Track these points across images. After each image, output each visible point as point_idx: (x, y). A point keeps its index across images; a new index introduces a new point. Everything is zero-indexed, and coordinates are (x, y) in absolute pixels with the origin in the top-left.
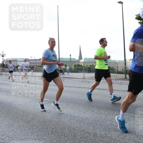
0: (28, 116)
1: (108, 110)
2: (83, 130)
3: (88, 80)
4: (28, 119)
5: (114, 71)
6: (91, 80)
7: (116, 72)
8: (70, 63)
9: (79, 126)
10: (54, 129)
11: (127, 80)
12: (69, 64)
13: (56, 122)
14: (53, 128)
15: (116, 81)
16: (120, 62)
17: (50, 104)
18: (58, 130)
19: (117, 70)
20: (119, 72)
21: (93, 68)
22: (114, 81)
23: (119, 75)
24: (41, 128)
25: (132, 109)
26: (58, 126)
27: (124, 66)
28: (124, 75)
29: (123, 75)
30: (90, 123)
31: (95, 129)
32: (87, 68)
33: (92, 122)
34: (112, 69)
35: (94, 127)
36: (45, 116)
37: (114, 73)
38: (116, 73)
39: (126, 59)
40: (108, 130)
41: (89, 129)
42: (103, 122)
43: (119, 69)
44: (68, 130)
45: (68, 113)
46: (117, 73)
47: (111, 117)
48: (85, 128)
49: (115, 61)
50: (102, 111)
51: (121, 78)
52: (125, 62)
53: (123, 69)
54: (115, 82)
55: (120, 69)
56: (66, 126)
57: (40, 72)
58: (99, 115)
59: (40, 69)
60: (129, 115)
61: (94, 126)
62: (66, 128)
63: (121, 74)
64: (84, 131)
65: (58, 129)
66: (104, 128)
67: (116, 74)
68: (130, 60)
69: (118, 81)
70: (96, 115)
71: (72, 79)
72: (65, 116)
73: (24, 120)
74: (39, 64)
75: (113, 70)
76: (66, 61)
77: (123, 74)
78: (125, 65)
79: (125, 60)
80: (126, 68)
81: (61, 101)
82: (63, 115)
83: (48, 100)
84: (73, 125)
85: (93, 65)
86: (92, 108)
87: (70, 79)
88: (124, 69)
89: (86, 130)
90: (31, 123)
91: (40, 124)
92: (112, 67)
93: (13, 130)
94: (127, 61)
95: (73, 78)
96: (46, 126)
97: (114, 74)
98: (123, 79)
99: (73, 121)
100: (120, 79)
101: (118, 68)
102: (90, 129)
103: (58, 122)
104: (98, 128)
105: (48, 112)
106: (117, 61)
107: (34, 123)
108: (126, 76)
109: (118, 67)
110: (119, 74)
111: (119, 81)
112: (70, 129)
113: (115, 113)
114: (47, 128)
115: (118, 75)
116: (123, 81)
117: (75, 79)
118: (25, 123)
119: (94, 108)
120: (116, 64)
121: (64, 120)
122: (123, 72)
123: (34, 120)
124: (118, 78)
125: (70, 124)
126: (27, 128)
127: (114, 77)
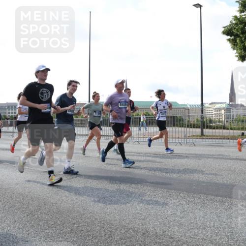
1: (169, 190)
2: (125, 226)
3: (137, 138)
5: (183, 124)
6: (142, 139)
7: (185, 125)
9: (118, 219)
10: (76, 225)
11: (204, 138)
13: (80, 212)
14: (74, 224)
15: (185, 140)
16: (194, 107)
17: (70, 182)
18: (81, 226)
19: (189, 121)
22: (183, 139)
23: (191, 130)
24: (53, 223)
25: (210, 187)
27: (200, 114)
28: (200, 130)
29: (198, 131)
32: (137, 118)
33: (141, 210)
34: (180, 120)
35: (143, 219)
36: (61, 203)
37: (182, 126)
38: (185, 127)
39: (204, 102)
41: (135, 223)
46: (188, 126)
47: (173, 201)
48: (128, 222)
49: (186, 105)
50: (159, 191)
51: (195, 134)
52: (202, 108)
53: (197, 120)
54: (183, 142)
55: (192, 121)
56: (96, 219)
60: (205, 197)
61: (145, 217)
62: (96, 222)
67: (185, 129)
68: (211, 104)
69: (188, 140)
75: (181, 122)
77: (197, 127)
78: (202, 113)
79: (202, 103)
85: (147, 113)
86: (142, 186)
88: (200, 119)
89: (130, 226)
90: (36, 216)
91: (51, 217)
92: (180, 117)
94: (206, 105)
97: (183, 128)
98: (197, 137)
99: (108, 211)
100: (193, 137)
101: (189, 118)
103: (82, 212)
104: (151, 221)
106: (189, 106)
108: (202, 132)
109: (189, 116)
110: (191, 127)
111: (191, 141)
115: (189, 129)
116: (197, 140)
118: (25, 215)
120: (187, 111)
121: (93, 208)
122: (197, 125)
123: (40, 209)
124: (188, 135)
125: (103, 215)
126: (28, 224)
127: (183, 134)
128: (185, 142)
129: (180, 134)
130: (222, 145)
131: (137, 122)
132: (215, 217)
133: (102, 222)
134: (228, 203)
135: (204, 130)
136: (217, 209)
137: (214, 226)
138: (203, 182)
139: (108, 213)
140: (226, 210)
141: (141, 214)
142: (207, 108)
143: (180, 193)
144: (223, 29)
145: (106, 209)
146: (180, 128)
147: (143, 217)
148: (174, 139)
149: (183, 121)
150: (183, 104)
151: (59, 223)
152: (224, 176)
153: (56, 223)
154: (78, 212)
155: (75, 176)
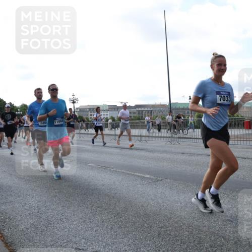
0: (118, 204)
2: (215, 233)
4: (118, 209)
8: (190, 112)
9: (207, 225)
10: (163, 229)
12: (188, 113)
13: (167, 216)
14: (162, 227)
17: (156, 185)
21: (232, 119)
24: (140, 226)
26: (169, 224)
30: (227, 220)
36: (147, 206)
41: (226, 231)
44: (188, 232)
45: (187, 200)
56: (184, 224)
57: (137, 128)
59: (137, 123)
62: (184, 227)
65: (170, 228)
71: (193, 140)
72: (182, 207)
73: (110, 212)
74: (135, 115)
76: (184, 109)
81: (176, 180)
82: (179, 204)
83: (152, 177)
84: (196, 223)
87: (191, 140)
89: (221, 233)
90: (123, 217)
91: (138, 219)
93: (92, 228)
95: (196, 138)
96: (148, 222)
99: (196, 216)
105: (152, 199)
107: (127, 218)
112: (191, 230)
114: (151, 227)
117: (200, 140)
118: (113, 216)
119: (235, 193)
121: (180, 213)
123: (127, 212)
126: (116, 225)
133: (191, 228)
139: (196, 219)
141: (231, 221)
145: (194, 214)
151: (146, 225)
153: (143, 225)
154: (166, 216)
155: (160, 179)
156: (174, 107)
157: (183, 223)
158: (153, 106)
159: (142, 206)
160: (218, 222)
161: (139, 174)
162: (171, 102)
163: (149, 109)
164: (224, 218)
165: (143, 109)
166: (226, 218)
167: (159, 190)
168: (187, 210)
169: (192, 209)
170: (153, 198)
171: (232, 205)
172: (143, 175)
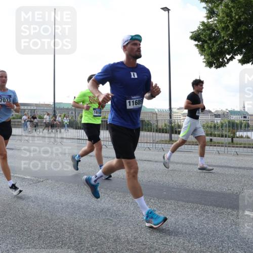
3: (105, 142)
7: (154, 129)
8: (74, 113)
9: (87, 225)
10: (43, 232)
11: (172, 143)
12: (72, 113)
13: (48, 218)
14: (42, 230)
15: (154, 144)
16: (161, 111)
17: (37, 186)
18: (50, 232)
19: (157, 126)
20: (160, 129)
22: (151, 144)
23: (160, 134)
24: (19, 229)
25: (181, 193)
26: (49, 226)
27: (169, 118)
28: (169, 135)
29: (167, 135)
30: (108, 219)
31: (116, 230)
33: (111, 216)
34: (148, 125)
35: (114, 225)
36: (27, 208)
37: (151, 131)
38: (154, 131)
39: (172, 107)
40: (140, 231)
42: (131, 216)
43: (159, 124)
44: (69, 233)
45: (68, 201)
46: (157, 131)
48: (98, 228)
49: (154, 109)
50: (129, 197)
51: (163, 139)
52: (171, 113)
53: (166, 125)
54: (151, 146)
55: (161, 125)
58: (124, 205)
60: (176, 204)
62: (65, 229)
63: (163, 132)
64: (98, 233)
65: (51, 230)
66: (132, 226)
67: (154, 133)
68: (178, 109)
69: (157, 144)
70: (119, 205)
72: (63, 208)
75: (150, 127)
76: (68, 109)
77: (166, 132)
78: (171, 118)
79: (170, 108)
80: (171, 123)
82: (60, 205)
83: (32, 178)
84: (77, 224)
86: (112, 191)
88: (168, 124)
89: (101, 232)
91: (17, 223)
92: (148, 121)
94: (174, 110)
96: (28, 225)
97: (151, 133)
98: (165, 142)
100: (162, 142)
101: (157, 123)
102: (108, 230)
103: (50, 218)
104: (122, 228)
105: (32, 201)
106: (157, 111)
107: (5, 222)
108: (171, 137)
109: (157, 121)
110: (160, 132)
111: (160, 146)
112: (72, 231)
113: (152, 200)
114: (31, 231)
115: (157, 134)
116: (166, 145)
117: (83, 141)
119: (115, 192)
120: (155, 115)
121: (61, 214)
122: (166, 130)
123: (5, 215)
124: (157, 140)
125: (72, 221)
127: (151, 139)
128: (154, 147)
129: (149, 139)
130: (191, 151)
131: (105, 125)
132: (187, 223)
133: (72, 228)
134: (199, 209)
135: (173, 135)
136: (188, 215)
137: (186, 233)
138: (174, 188)
139: (78, 219)
140: (197, 216)
141: (111, 220)
142: (176, 113)
143: (150, 199)
144: (191, 34)
145: (75, 214)
146: (148, 133)
147: (113, 223)
148: (142, 144)
149: (151, 126)
150: (151, 108)
151: (26, 229)
152: (194, 182)
153: (22, 229)
154: (46, 217)
155: (41, 180)
156: (58, 107)
157: (64, 224)
158: (36, 105)
159: (22, 208)
160: (99, 222)
161: (19, 176)
162: (56, 102)
163: (32, 108)
164: (104, 218)
165: (26, 108)
166: (107, 217)
167: (40, 191)
168: (68, 210)
169: (73, 210)
170: (34, 200)
171: (112, 205)
172: (23, 177)
